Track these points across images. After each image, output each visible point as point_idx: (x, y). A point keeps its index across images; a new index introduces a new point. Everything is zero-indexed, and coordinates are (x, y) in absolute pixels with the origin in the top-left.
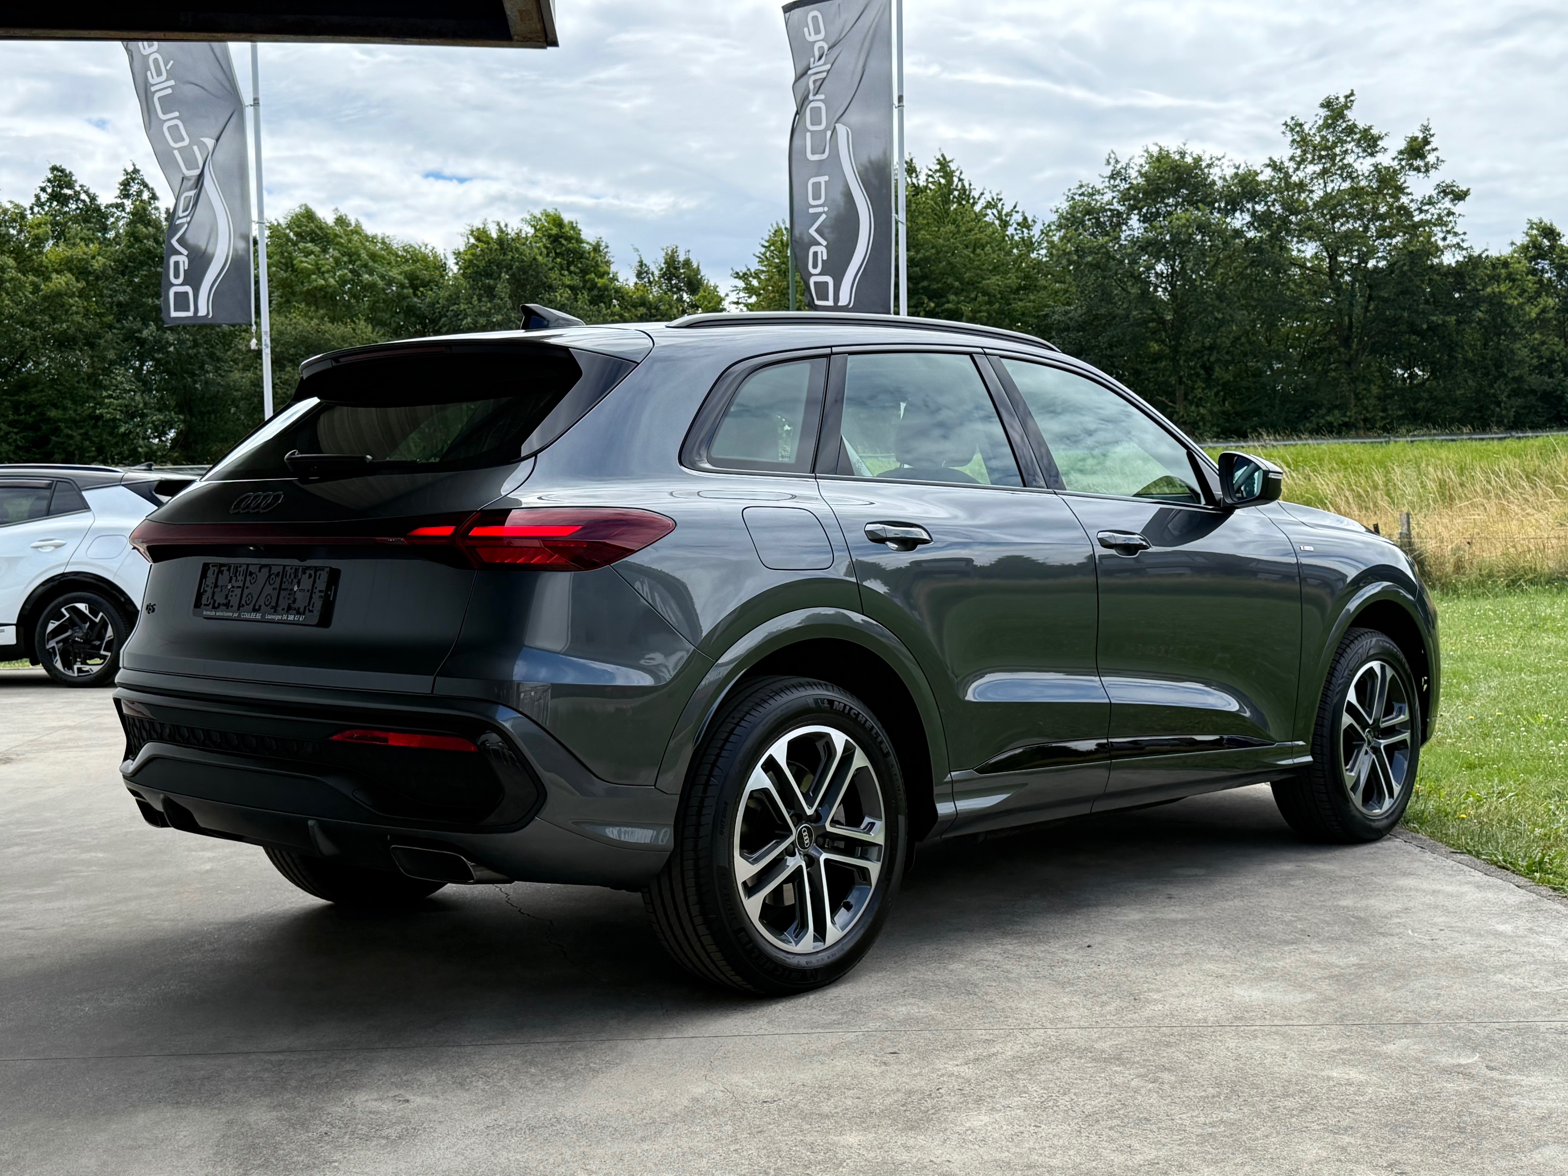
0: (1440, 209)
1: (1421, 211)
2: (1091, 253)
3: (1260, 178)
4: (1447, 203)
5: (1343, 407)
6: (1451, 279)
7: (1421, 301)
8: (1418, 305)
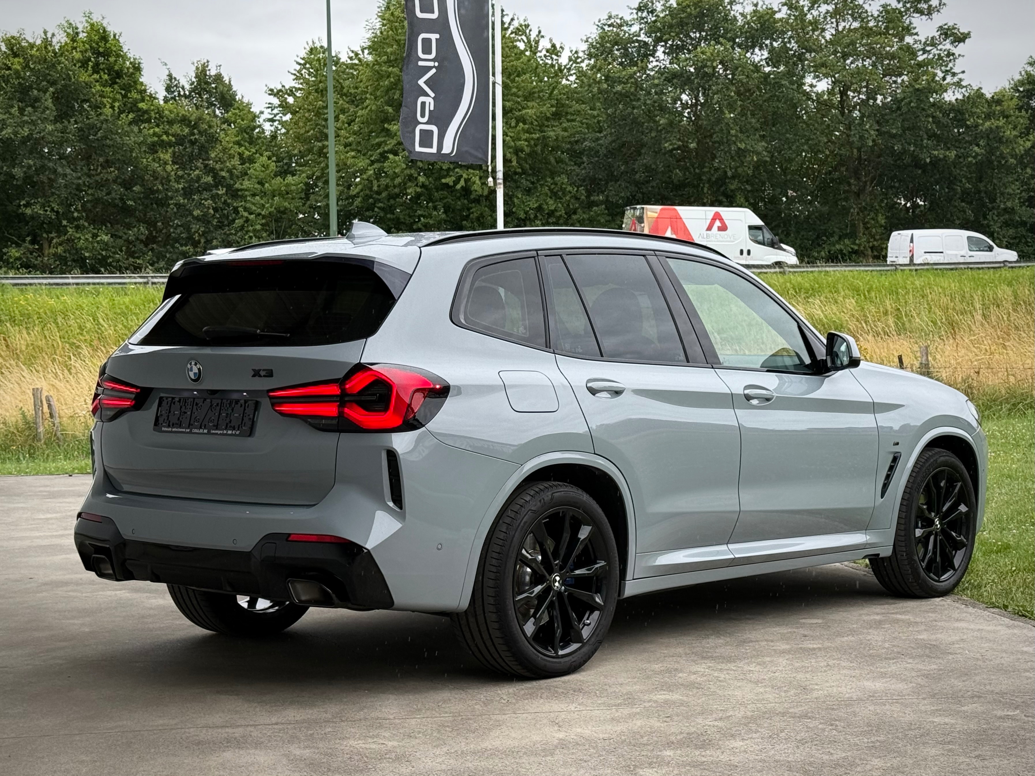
0: (941, 50)
1: (925, 51)
2: (620, 82)
3: (778, 16)
4: (947, 45)
5: (853, 235)
6: (951, 115)
7: (925, 136)
8: (922, 140)
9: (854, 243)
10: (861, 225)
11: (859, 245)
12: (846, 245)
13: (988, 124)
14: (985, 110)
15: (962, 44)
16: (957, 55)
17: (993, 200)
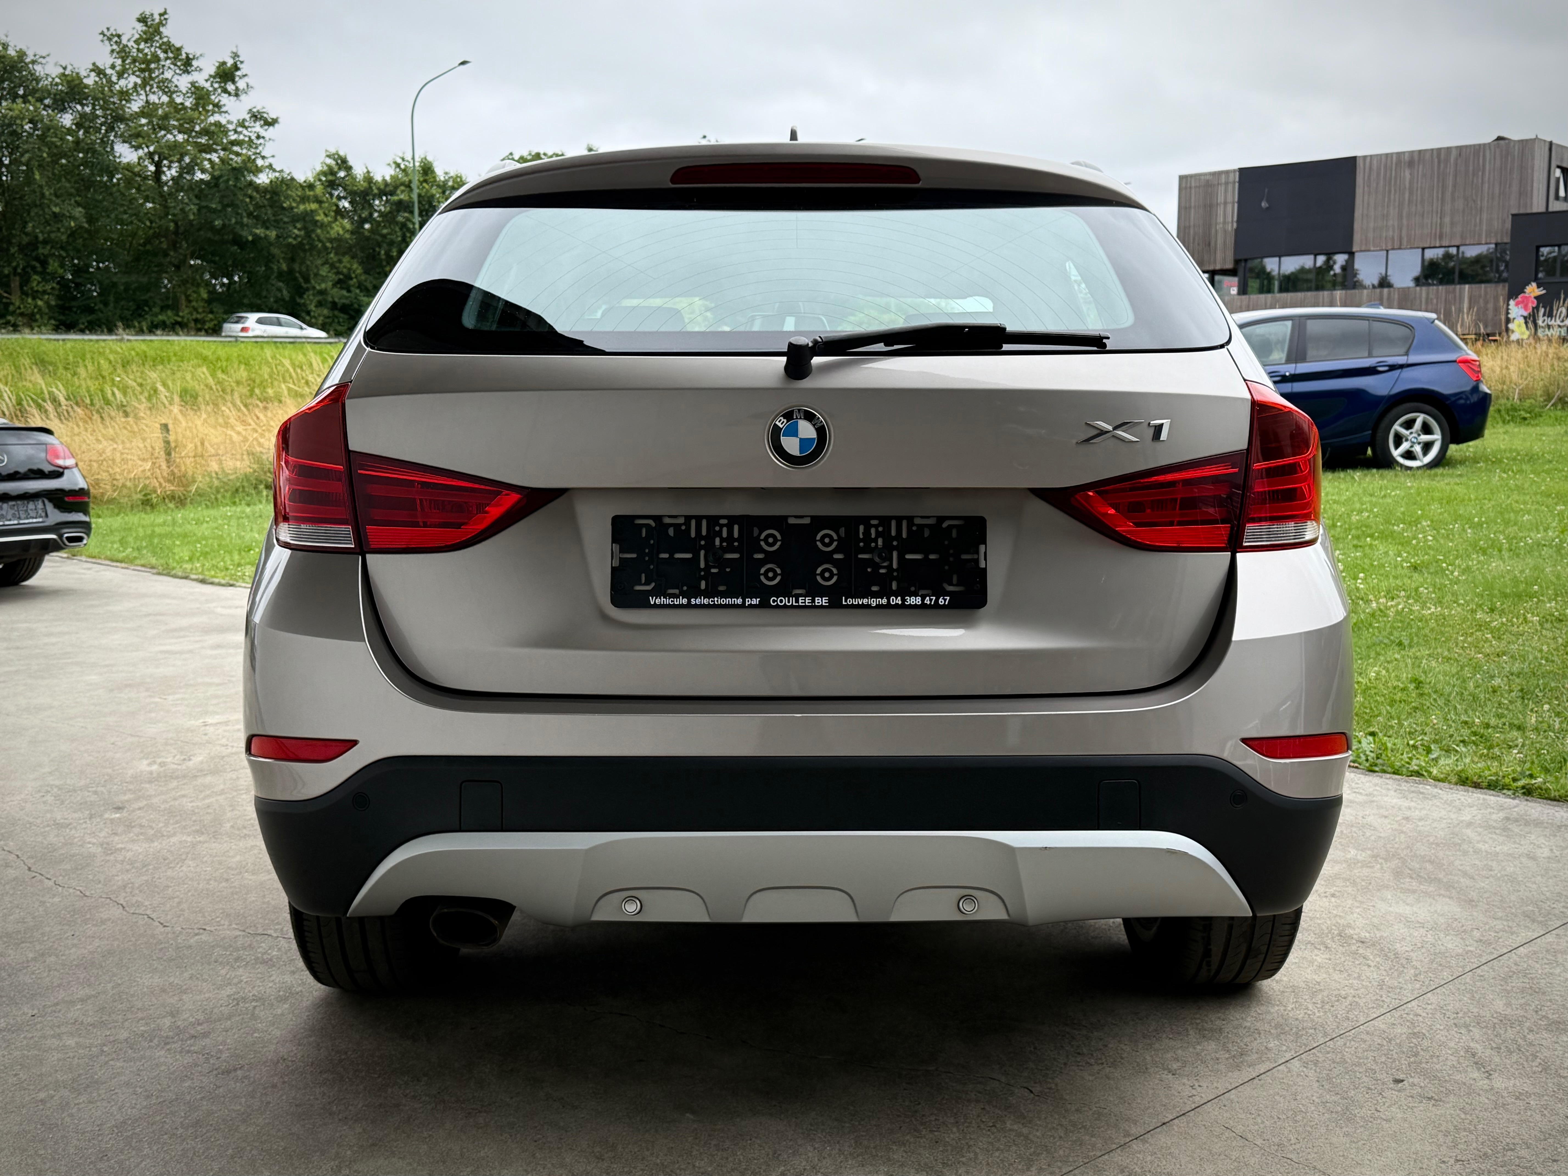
0: (251, 132)
1: (236, 132)
3: (86, 82)
6: (268, 196)
7: (245, 214)
8: (241, 218)
9: (178, 315)
10: (183, 297)
11: (183, 317)
12: (168, 316)
13: (302, 207)
14: (299, 194)
15: (271, 128)
16: (267, 139)
17: (307, 280)
